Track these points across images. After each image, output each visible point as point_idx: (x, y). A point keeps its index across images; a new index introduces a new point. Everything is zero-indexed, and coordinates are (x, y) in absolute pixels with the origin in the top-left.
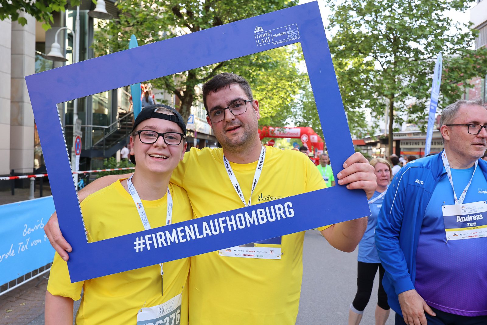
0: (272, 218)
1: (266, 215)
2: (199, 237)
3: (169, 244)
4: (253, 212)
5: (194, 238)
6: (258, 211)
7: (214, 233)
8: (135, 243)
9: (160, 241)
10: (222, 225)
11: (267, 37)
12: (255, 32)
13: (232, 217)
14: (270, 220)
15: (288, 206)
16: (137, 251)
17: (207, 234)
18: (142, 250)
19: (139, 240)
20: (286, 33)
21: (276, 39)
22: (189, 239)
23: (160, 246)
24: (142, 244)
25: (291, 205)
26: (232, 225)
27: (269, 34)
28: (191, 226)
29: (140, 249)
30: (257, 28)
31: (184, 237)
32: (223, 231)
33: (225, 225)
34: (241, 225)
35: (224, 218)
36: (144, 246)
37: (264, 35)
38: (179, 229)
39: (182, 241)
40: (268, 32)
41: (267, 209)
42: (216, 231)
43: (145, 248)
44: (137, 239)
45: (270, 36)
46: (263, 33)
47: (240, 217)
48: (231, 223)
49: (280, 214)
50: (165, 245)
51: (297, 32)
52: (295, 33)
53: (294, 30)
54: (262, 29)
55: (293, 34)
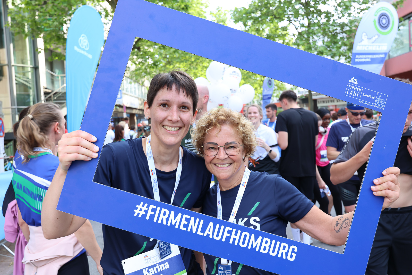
0: (273, 252)
1: (270, 246)
2: (199, 233)
3: (169, 224)
4: (260, 238)
5: (194, 231)
6: (265, 239)
7: (215, 237)
8: (137, 206)
9: (162, 217)
10: (226, 234)
12: (350, 81)
13: (239, 232)
14: (271, 253)
15: (293, 249)
16: (135, 215)
17: (208, 235)
18: (140, 216)
19: (143, 206)
20: (375, 98)
21: (364, 98)
22: (189, 230)
23: (160, 222)
24: (143, 210)
25: (296, 250)
26: (234, 239)
27: (360, 90)
28: (198, 220)
29: (139, 214)
30: (353, 79)
31: (186, 226)
32: (224, 240)
33: (229, 235)
34: (243, 243)
35: (231, 229)
36: (144, 213)
37: (355, 89)
38: (185, 216)
39: (182, 228)
40: (360, 88)
41: (274, 241)
42: (217, 236)
43: (144, 216)
44: (142, 203)
45: (361, 92)
46: (356, 87)
47: (245, 236)
48: (235, 237)
49: (282, 253)
50: (165, 223)
51: (384, 103)
52: (382, 103)
53: (382, 99)
54: (357, 83)
55: (380, 102)
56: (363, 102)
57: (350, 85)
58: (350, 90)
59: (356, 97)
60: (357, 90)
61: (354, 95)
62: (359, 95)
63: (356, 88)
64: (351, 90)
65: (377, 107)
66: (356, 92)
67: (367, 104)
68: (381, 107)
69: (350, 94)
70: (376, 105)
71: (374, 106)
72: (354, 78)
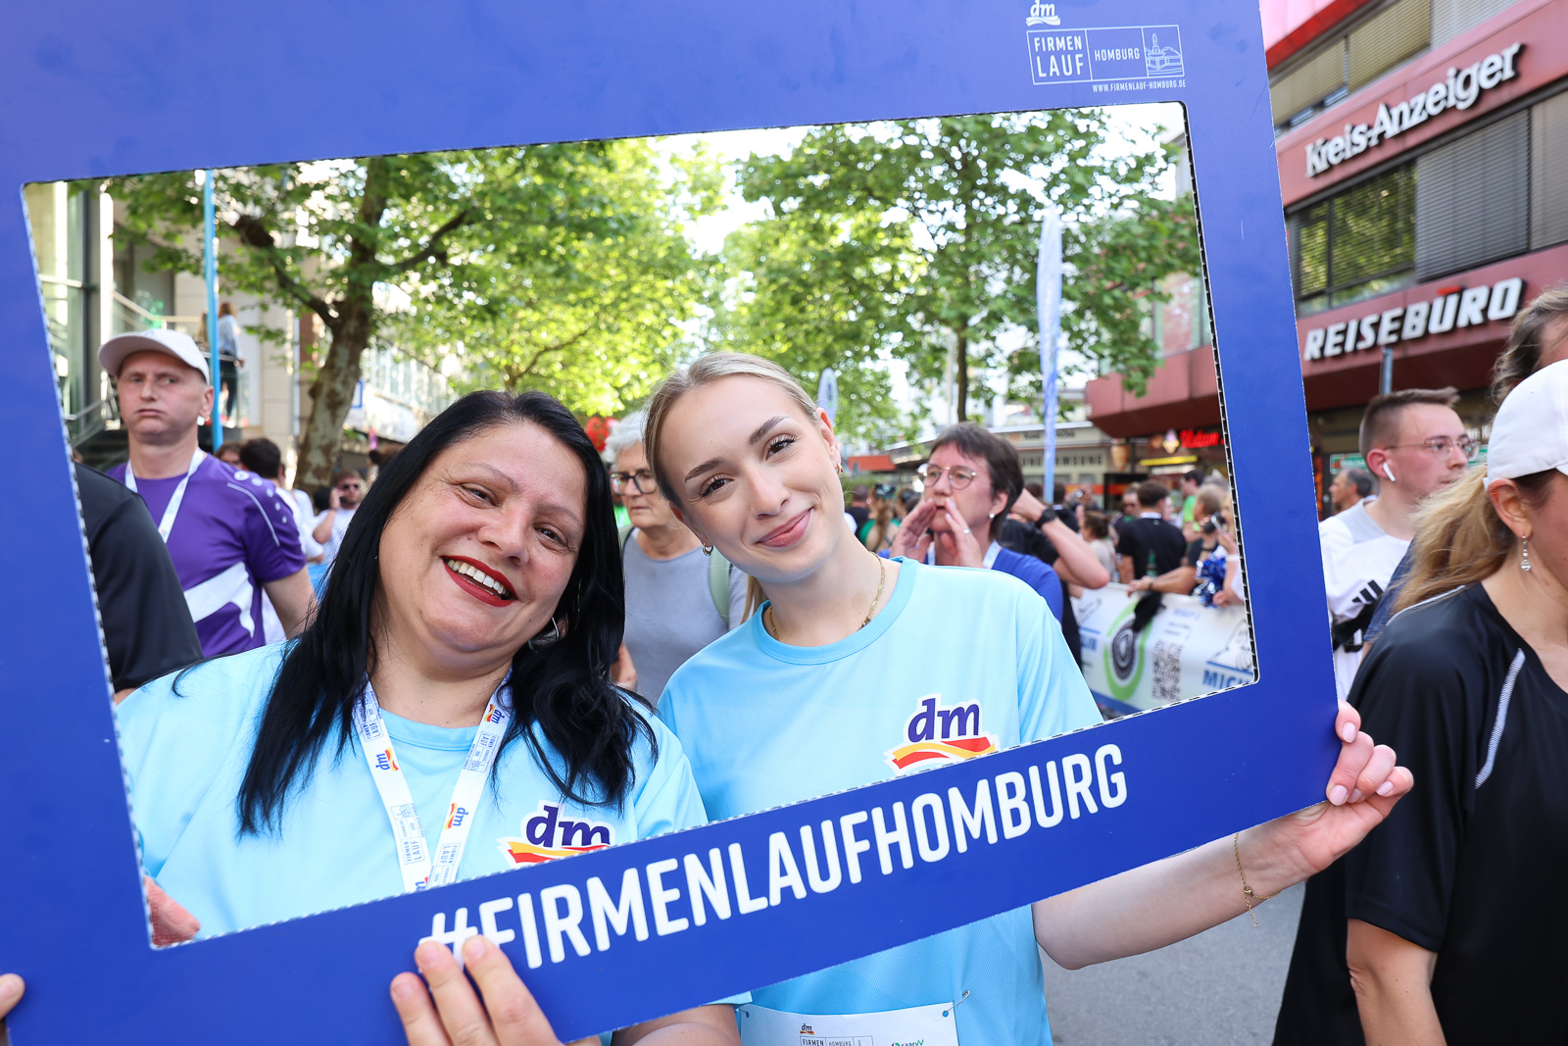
0: (1049, 812)
1: (1029, 799)
2: (748, 905)
3: (603, 943)
4: (983, 786)
5: (724, 912)
6: (1001, 781)
7: (820, 887)
9: (558, 929)
10: (854, 847)
11: (1067, 52)
12: (1030, 21)
13: (898, 808)
14: (1046, 822)
15: (1108, 759)
17: (787, 892)
19: (450, 926)
20: (1142, 53)
21: (1103, 70)
22: (700, 919)
23: (558, 955)
25: (1118, 758)
26: (894, 848)
27: (1078, 43)
28: (715, 855)
30: (1037, 6)
31: (678, 909)
32: (856, 876)
33: (865, 845)
34: (934, 844)
35: (861, 817)
38: (655, 870)
39: (666, 927)
41: (1034, 771)
42: (825, 875)
45: (1083, 51)
46: (1060, 35)
47: (928, 811)
48: (892, 837)
49: (1079, 796)
50: (583, 949)
51: (1179, 60)
52: (1171, 61)
53: (1167, 48)
54: (1057, 17)
55: (1163, 62)
56: (1106, 87)
57: (1036, 35)
58: (1045, 56)
59: (1074, 76)
60: (1070, 48)
61: (1068, 70)
62: (1082, 64)
63: (1063, 39)
64: (1048, 54)
65: (1159, 85)
66: (1069, 57)
67: (1122, 87)
68: (1173, 79)
69: (1051, 74)
70: (1156, 80)
71: (1151, 85)
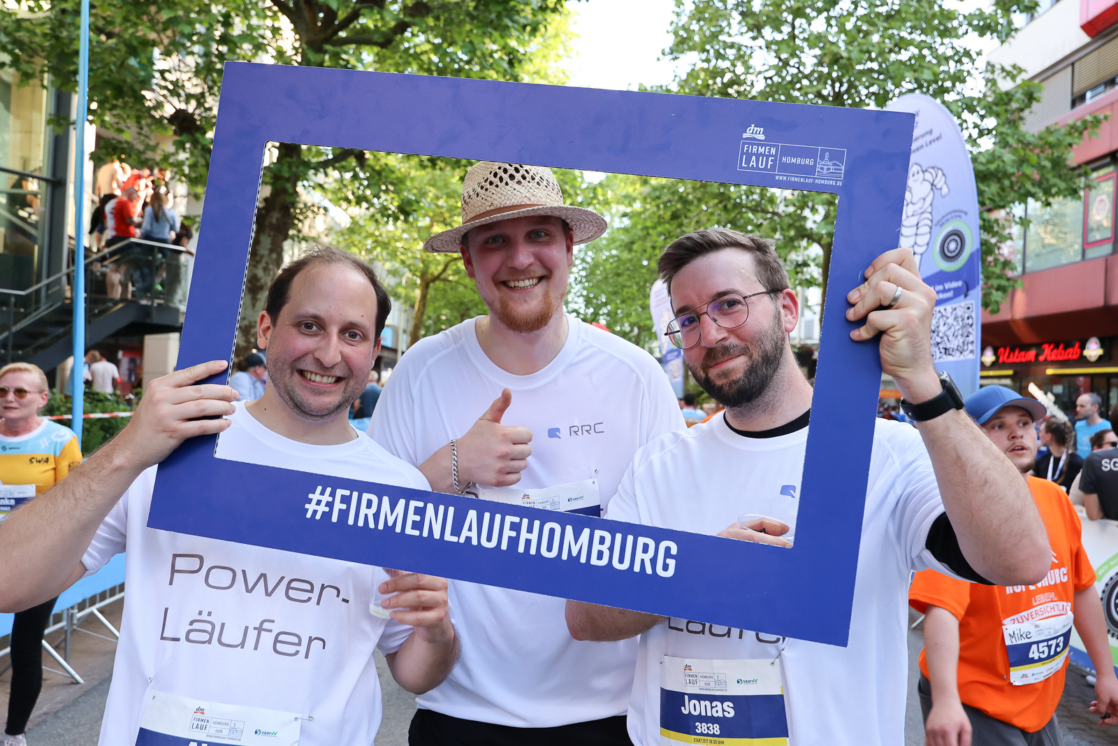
0: (621, 561)
1: (611, 549)
2: (448, 537)
3: (381, 527)
4: (586, 532)
6: (598, 533)
7: (484, 543)
8: (311, 496)
9: (365, 512)
10: (508, 533)
11: (765, 155)
12: (745, 136)
13: (537, 523)
14: (616, 564)
15: (668, 549)
16: (309, 515)
17: (468, 539)
18: (318, 517)
20: (815, 162)
21: (786, 168)
22: (425, 534)
23: (361, 523)
24: (323, 503)
25: (674, 551)
26: (528, 542)
27: (773, 151)
28: (442, 508)
29: (315, 512)
30: (752, 128)
31: (416, 526)
32: (504, 546)
33: (514, 534)
34: (549, 549)
35: (517, 520)
36: (327, 509)
37: (761, 150)
38: (413, 504)
39: (409, 531)
40: (774, 146)
41: (619, 537)
42: (489, 539)
43: (326, 515)
44: (319, 488)
45: (775, 156)
46: (762, 145)
47: (552, 531)
48: (529, 536)
49: (643, 561)
50: (372, 525)
52: (835, 169)
53: (834, 162)
54: (763, 135)
55: (829, 171)
56: (785, 178)
57: (747, 143)
58: (749, 156)
59: (765, 169)
60: (767, 153)
61: (762, 165)
62: (772, 163)
63: (764, 147)
64: (752, 154)
65: (823, 182)
66: (765, 158)
67: (796, 180)
68: (832, 180)
69: (750, 166)
70: (821, 179)
71: (816, 181)
72: (753, 125)
